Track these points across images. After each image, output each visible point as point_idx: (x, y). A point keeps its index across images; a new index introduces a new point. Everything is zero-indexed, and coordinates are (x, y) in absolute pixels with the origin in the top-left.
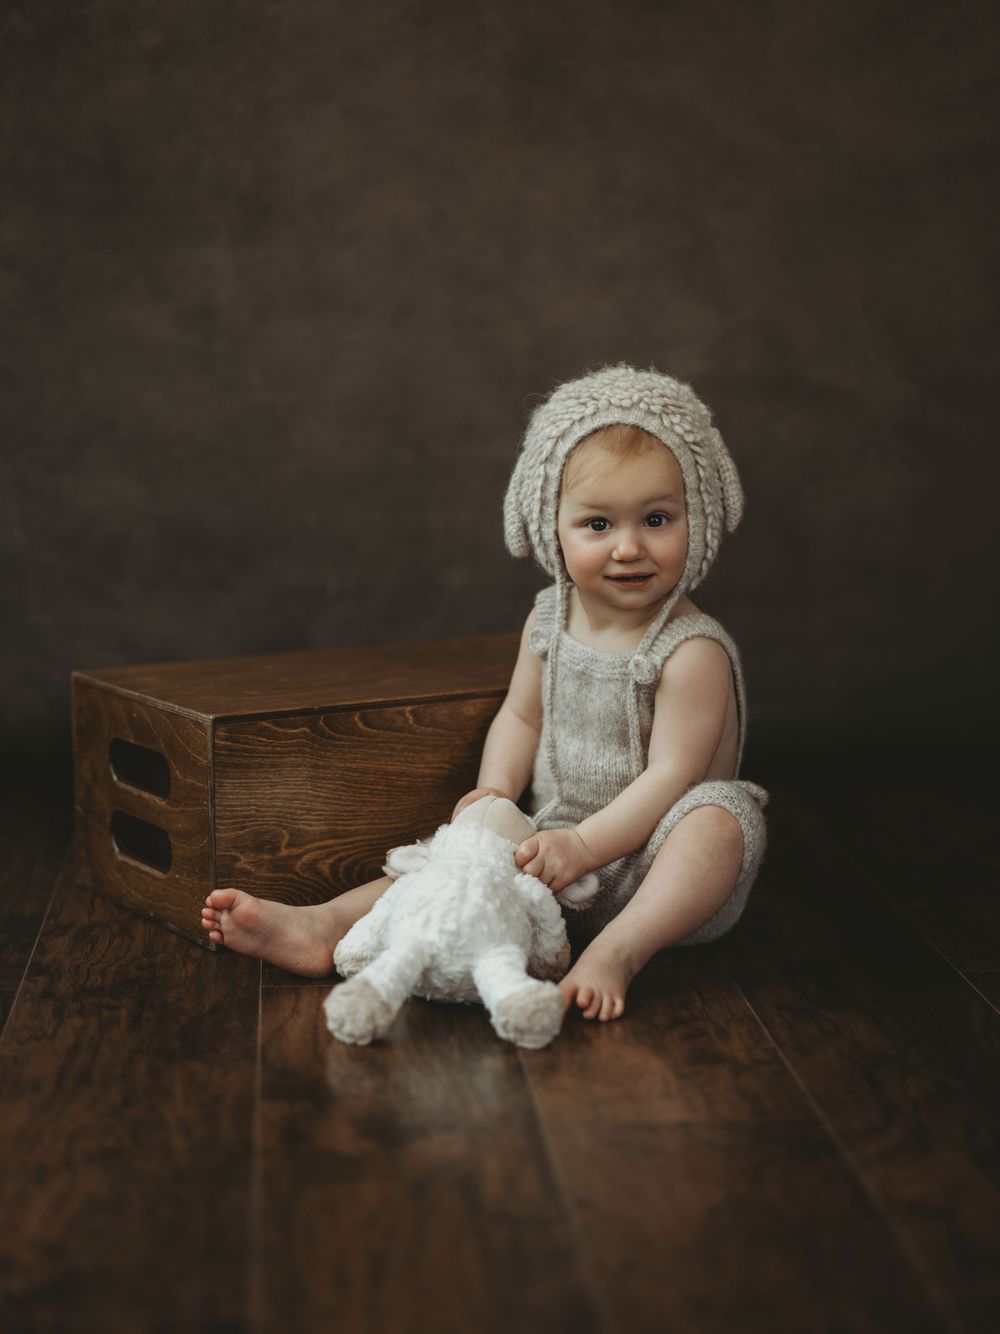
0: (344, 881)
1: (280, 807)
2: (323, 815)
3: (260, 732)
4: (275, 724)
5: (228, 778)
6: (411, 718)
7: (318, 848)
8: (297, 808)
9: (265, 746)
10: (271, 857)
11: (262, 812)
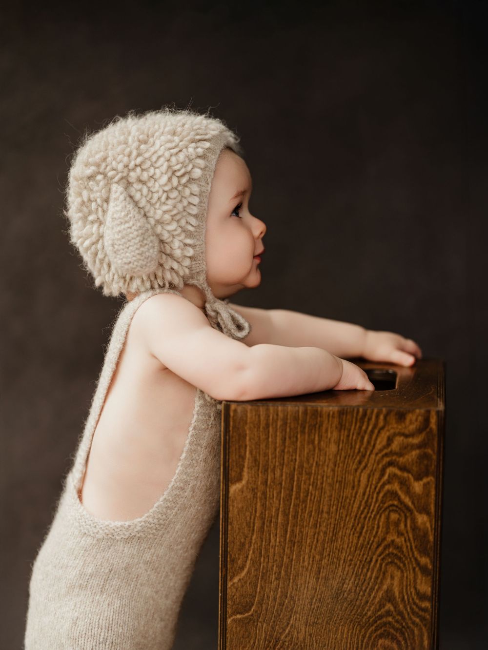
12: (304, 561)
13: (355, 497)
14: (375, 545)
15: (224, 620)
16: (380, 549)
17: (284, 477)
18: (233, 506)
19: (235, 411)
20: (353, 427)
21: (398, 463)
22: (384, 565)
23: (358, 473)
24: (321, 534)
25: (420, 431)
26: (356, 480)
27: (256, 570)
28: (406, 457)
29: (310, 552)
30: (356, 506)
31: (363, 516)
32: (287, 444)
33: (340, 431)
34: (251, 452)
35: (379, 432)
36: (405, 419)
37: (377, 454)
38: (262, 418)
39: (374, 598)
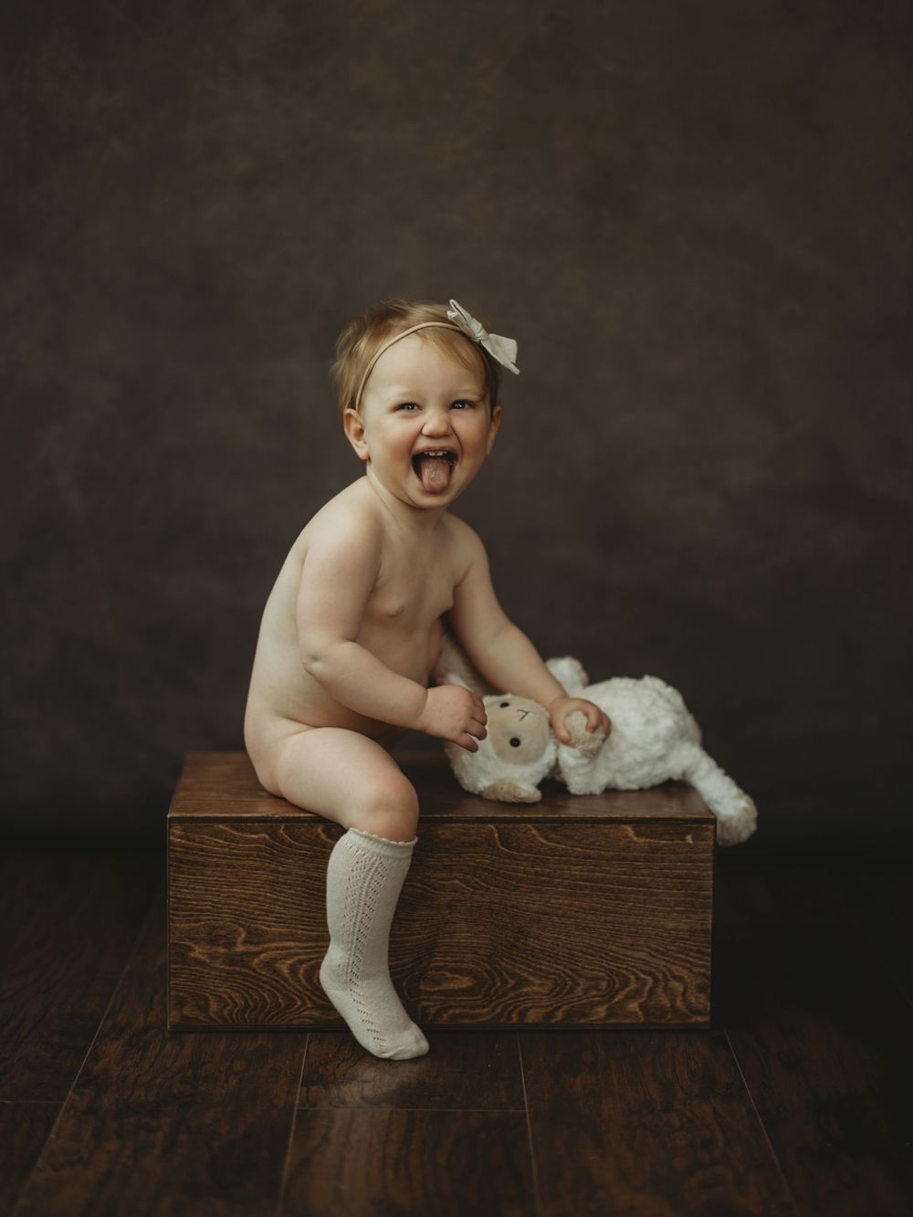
0: (304, 983)
1: (236, 905)
2: (282, 918)
3: (217, 834)
4: (232, 827)
5: (183, 873)
7: (277, 949)
8: (254, 908)
9: (222, 847)
10: (226, 951)
11: (218, 908)
12: (555, 899)
13: (623, 947)
14: (575, 967)
15: (492, 821)
16: (570, 973)
17: (641, 878)
18: (611, 828)
19: (708, 829)
20: (692, 943)
21: (657, 987)
22: (554, 976)
23: (646, 949)
24: (584, 915)
25: (689, 1006)
26: (640, 948)
27: (545, 852)
28: (663, 995)
29: (566, 905)
30: (614, 948)
31: (603, 955)
32: (675, 880)
33: (687, 931)
34: (665, 845)
35: (687, 968)
36: (701, 992)
38: (700, 855)
39: (520, 969)
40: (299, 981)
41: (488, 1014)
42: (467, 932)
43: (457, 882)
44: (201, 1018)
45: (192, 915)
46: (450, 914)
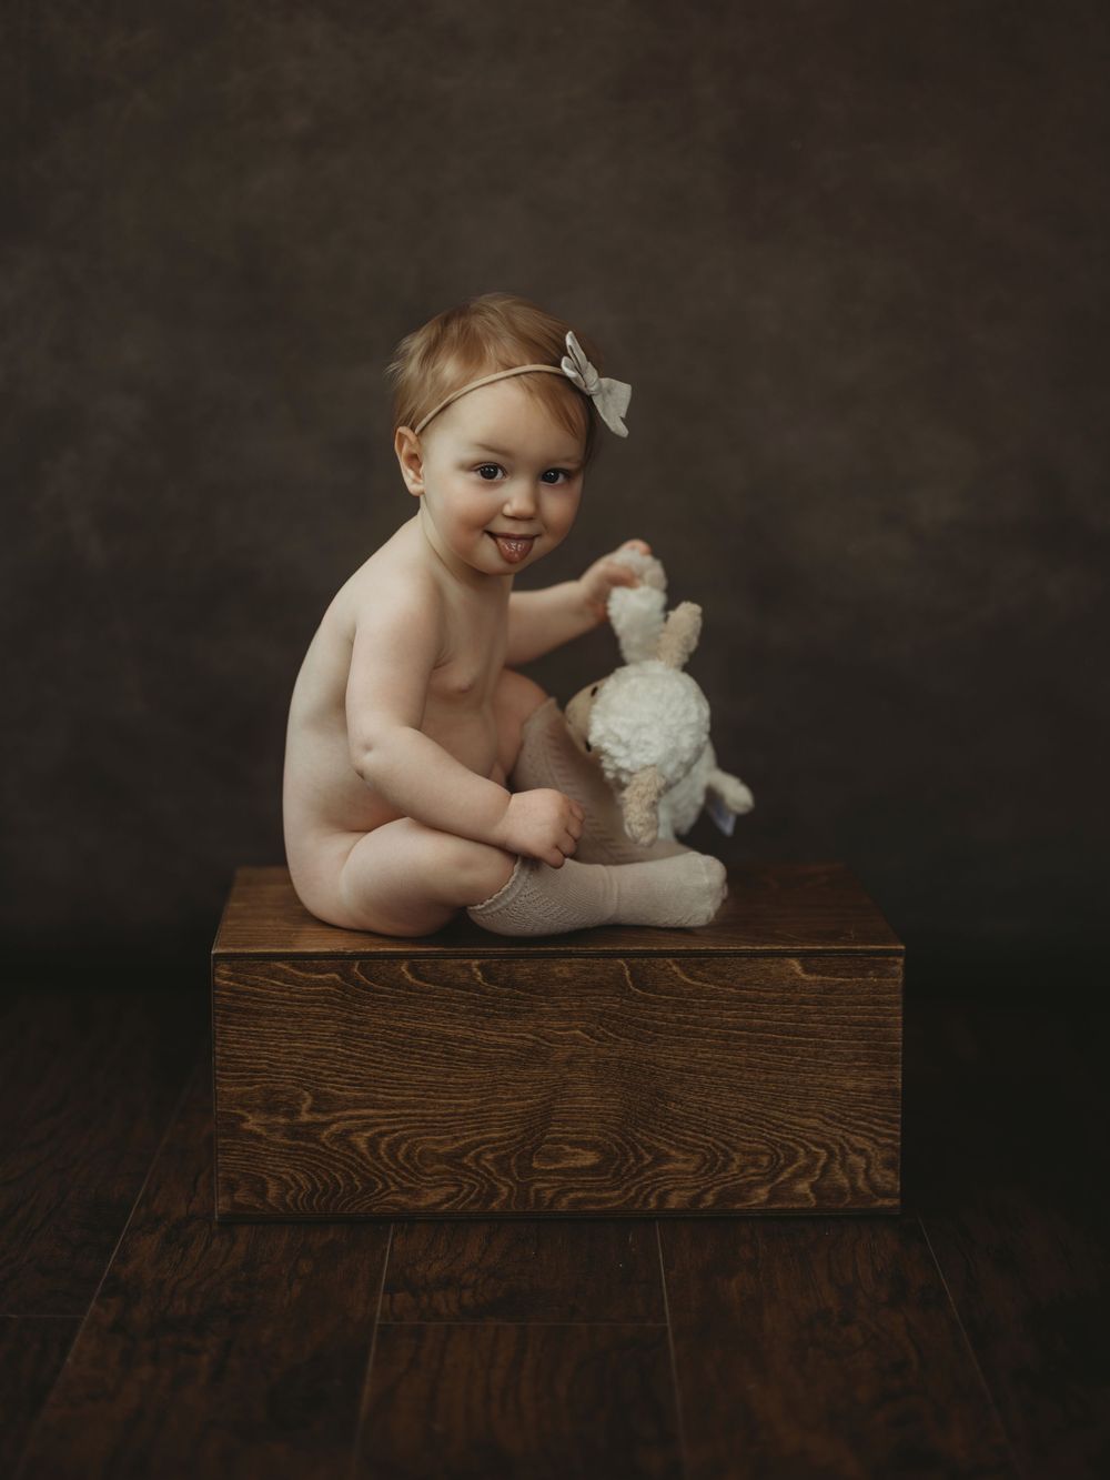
0: (386, 1160)
1: (300, 1064)
2: (358, 1079)
3: (273, 974)
4: (294, 966)
5: (232, 1023)
6: (479, 973)
7: (351, 1118)
8: (323, 1068)
9: (280, 991)
10: (288, 1120)
11: (278, 1067)
12: (702, 1052)
13: (788, 1113)
14: (728, 1139)
15: (622, 955)
16: (723, 1146)
17: (811, 1025)
18: (772, 963)
19: (895, 963)
20: (877, 1107)
21: (833, 1162)
22: (702, 1150)
23: (817, 1115)
25: (873, 1186)
26: (809, 1113)
27: (690, 994)
28: (841, 1172)
29: (716, 1060)
30: (777, 1114)
31: (764, 1123)
32: (853, 1028)
33: (870, 1092)
34: (842, 984)
35: (871, 1139)
36: (888, 1169)
37: (843, 1137)
38: (887, 996)
39: (659, 1141)
40: (379, 1158)
41: (620, 1197)
42: (592, 1095)
43: (578, 1032)
44: (258, 1205)
45: (244, 1077)
46: (569, 1072)
